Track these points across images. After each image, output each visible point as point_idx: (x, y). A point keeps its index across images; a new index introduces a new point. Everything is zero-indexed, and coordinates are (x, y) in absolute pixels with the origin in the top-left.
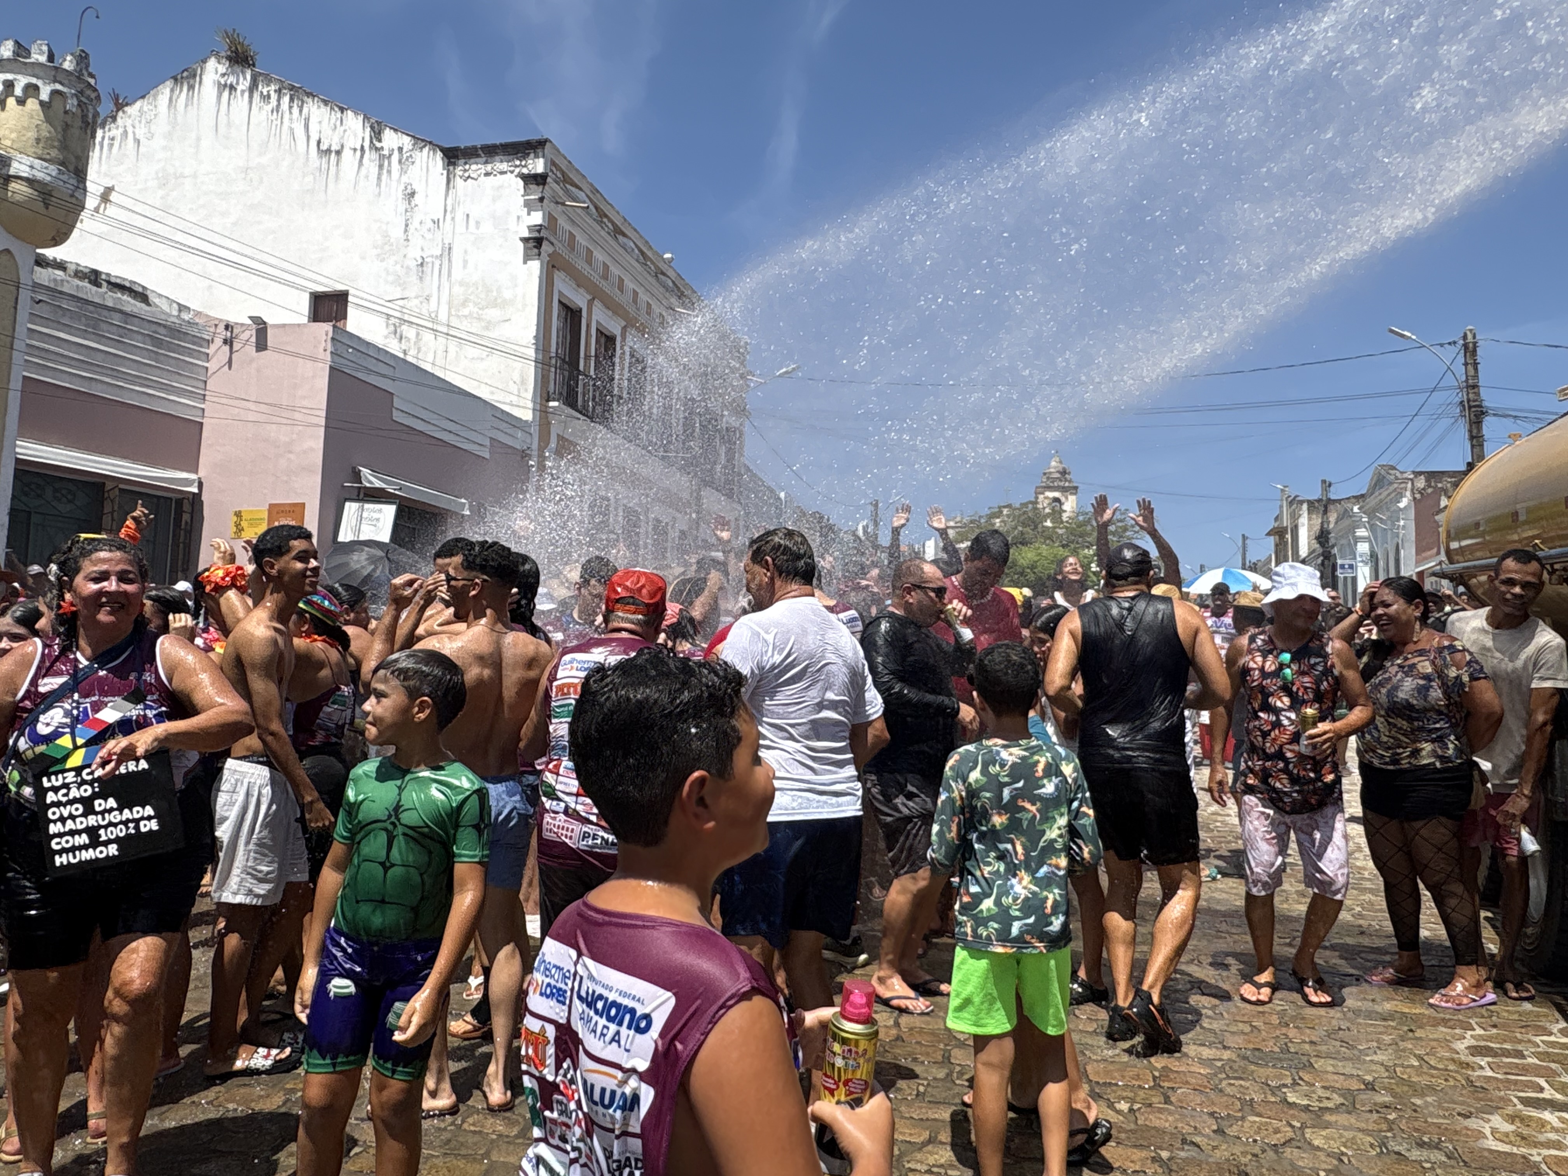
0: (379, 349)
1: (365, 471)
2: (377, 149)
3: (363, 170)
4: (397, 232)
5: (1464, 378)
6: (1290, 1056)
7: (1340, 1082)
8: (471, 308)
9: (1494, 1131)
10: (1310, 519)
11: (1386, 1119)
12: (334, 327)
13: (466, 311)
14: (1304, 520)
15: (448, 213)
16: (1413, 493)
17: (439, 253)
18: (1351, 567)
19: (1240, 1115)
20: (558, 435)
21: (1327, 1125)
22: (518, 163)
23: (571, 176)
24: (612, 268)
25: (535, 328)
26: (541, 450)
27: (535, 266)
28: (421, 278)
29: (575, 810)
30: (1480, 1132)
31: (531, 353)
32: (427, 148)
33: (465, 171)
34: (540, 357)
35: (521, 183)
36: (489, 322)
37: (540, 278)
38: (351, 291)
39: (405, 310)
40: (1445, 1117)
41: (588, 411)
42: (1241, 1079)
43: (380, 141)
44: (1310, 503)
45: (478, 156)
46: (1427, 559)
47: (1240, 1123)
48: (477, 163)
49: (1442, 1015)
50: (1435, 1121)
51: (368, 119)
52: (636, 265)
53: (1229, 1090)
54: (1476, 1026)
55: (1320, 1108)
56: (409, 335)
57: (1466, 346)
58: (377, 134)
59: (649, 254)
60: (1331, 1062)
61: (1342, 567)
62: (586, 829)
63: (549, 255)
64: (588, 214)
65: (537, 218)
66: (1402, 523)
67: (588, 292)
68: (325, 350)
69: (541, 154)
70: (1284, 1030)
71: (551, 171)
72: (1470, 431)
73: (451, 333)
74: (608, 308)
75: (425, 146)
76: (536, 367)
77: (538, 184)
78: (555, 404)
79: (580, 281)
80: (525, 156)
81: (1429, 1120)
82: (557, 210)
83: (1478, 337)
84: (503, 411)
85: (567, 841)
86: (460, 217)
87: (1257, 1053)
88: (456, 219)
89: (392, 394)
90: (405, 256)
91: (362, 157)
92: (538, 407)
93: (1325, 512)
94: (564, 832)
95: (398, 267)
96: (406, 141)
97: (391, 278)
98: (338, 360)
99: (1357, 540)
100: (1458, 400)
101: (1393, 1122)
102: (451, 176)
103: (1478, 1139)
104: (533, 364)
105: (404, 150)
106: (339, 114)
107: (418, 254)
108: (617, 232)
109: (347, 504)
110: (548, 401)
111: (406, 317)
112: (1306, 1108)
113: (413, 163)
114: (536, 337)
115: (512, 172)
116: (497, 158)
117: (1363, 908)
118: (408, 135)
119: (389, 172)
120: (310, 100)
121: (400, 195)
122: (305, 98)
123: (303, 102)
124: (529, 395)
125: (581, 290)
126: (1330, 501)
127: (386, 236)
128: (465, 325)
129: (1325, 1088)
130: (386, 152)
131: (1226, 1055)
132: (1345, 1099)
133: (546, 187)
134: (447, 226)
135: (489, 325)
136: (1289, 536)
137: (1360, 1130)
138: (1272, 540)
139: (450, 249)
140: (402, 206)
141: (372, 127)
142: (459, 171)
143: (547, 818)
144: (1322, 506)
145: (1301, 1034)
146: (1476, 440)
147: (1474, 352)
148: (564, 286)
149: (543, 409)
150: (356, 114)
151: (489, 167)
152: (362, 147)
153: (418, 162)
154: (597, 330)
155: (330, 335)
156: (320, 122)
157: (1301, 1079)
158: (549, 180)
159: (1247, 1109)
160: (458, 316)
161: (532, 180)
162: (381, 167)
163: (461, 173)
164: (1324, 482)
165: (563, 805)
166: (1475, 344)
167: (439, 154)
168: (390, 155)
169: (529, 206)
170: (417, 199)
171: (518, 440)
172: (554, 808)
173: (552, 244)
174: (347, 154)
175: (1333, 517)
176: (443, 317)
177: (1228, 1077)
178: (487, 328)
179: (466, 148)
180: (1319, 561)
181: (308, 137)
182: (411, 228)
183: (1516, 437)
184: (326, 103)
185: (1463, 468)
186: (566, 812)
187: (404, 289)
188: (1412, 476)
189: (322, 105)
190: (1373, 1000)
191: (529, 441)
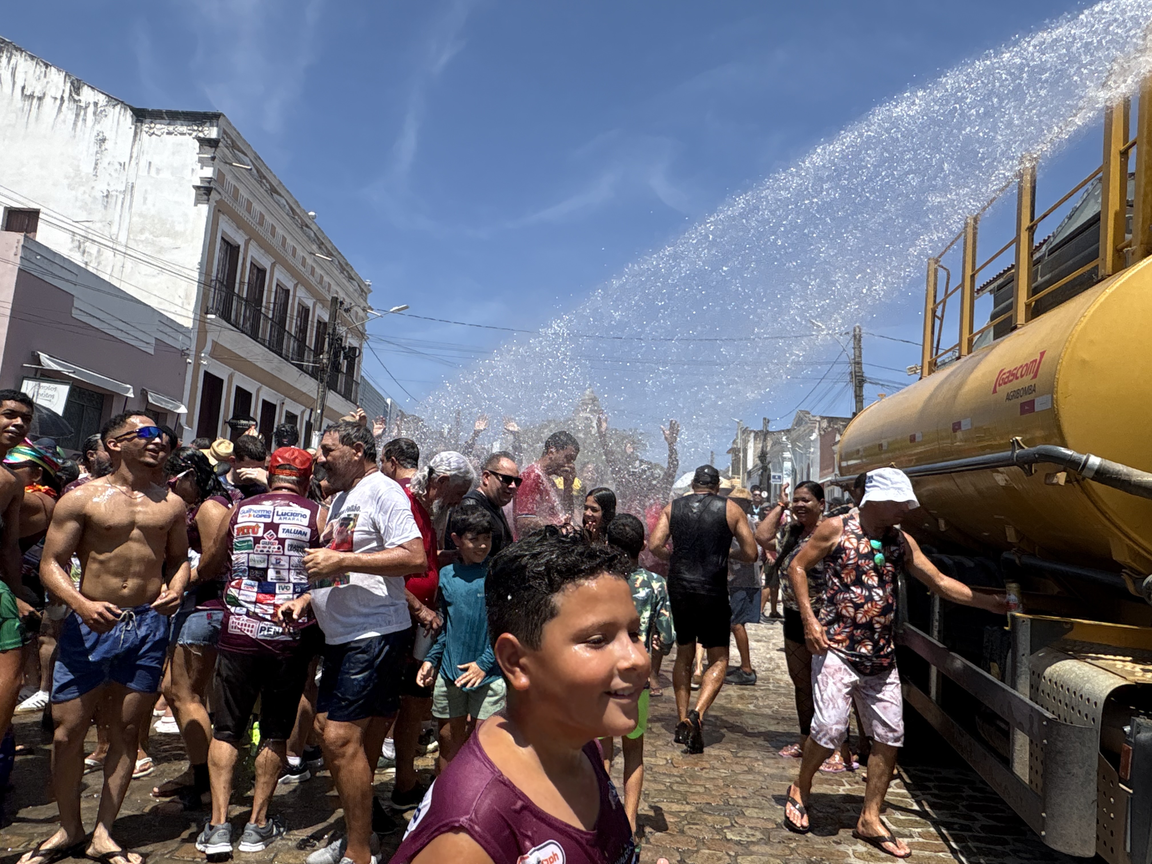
0: (64, 258)
1: (44, 357)
2: (75, 101)
3: (61, 116)
4: (87, 168)
5: (853, 357)
6: (730, 807)
7: (760, 824)
8: (147, 235)
9: (854, 852)
10: (755, 444)
11: (789, 847)
12: (25, 236)
13: (143, 237)
14: (751, 445)
15: (133, 159)
16: (819, 431)
17: (123, 189)
18: (780, 477)
19: (696, 849)
20: (213, 341)
21: (751, 854)
22: (196, 128)
23: (239, 144)
24: (266, 217)
25: (200, 256)
26: (198, 351)
27: (204, 208)
28: (105, 207)
29: (254, 613)
30: (846, 853)
31: (196, 275)
32: (119, 106)
33: (151, 128)
34: (203, 279)
35: (197, 144)
36: (162, 248)
37: (208, 218)
38: (43, 210)
39: (90, 231)
40: (825, 844)
41: (239, 324)
42: (697, 824)
43: (78, 95)
44: (756, 434)
45: (163, 118)
46: (826, 475)
47: (695, 855)
48: (161, 124)
49: (826, 777)
50: (819, 847)
51: (69, 76)
52: (287, 218)
53: (689, 833)
54: (846, 783)
55: (748, 842)
56: (91, 251)
57: (855, 336)
58: (76, 88)
59: (298, 211)
60: (756, 810)
61: (774, 477)
62: (263, 625)
63: (216, 202)
64: (250, 174)
65: (208, 172)
66: (812, 450)
67: (246, 233)
68: (16, 255)
69: (215, 124)
70: (726, 790)
71: (223, 138)
72: (855, 392)
73: (129, 252)
74: (262, 247)
75: (117, 105)
76: (198, 286)
77: (211, 147)
78: (213, 316)
79: (240, 224)
80: (202, 124)
81: (816, 846)
82: (225, 169)
83: (862, 331)
84: (168, 318)
85: (249, 634)
86: (143, 163)
87: (708, 806)
88: (140, 164)
89: (73, 296)
90: (93, 188)
91: (61, 104)
92: (198, 317)
93: (765, 440)
94: (247, 628)
95: (87, 196)
96: (102, 99)
97: (78, 204)
98: (26, 263)
99: (784, 459)
100: (849, 371)
101: (793, 849)
102: (139, 131)
103: (844, 857)
104: (197, 284)
105: (99, 106)
106: (43, 69)
107: (105, 188)
108: (273, 190)
109: (25, 382)
110: (207, 313)
111: (90, 236)
112: (739, 843)
113: (106, 116)
114: (201, 264)
115: (190, 134)
116: (179, 122)
117: (779, 707)
118: (103, 93)
119: (84, 120)
120: (18, 54)
121: (93, 140)
122: (14, 52)
123: (11, 54)
124: (192, 307)
125: (241, 232)
126: (768, 432)
127: (77, 170)
128: (141, 248)
129: (751, 828)
130: (83, 104)
131: (688, 808)
132: (764, 835)
133: (218, 150)
134: (131, 170)
135: (161, 250)
136: (741, 455)
137: (772, 855)
138: (730, 457)
139: (132, 187)
140: (95, 148)
141: (72, 83)
142: (145, 127)
143: (232, 619)
144: (763, 435)
145: (737, 792)
146: (859, 398)
147: (860, 341)
148: (226, 226)
149: (202, 319)
150: (59, 70)
151: (171, 128)
152: (62, 98)
153: (110, 116)
154: (252, 263)
155: (22, 242)
156: (26, 72)
157: (736, 822)
158: (220, 144)
159: (700, 844)
160: (135, 240)
161: (205, 142)
162: (77, 115)
163: (147, 129)
164: (765, 419)
165: (245, 610)
166: (860, 336)
167: (129, 113)
168: (86, 107)
169: (202, 162)
170: (107, 145)
171: (179, 342)
172: (237, 612)
173: (219, 193)
174: (48, 101)
175: (769, 443)
176: (122, 239)
177: (689, 823)
178: (160, 252)
179: (153, 111)
180: (760, 472)
181: (14, 83)
182: (100, 167)
183: (882, 396)
184: (32, 58)
185: (850, 416)
186: (248, 614)
187: (90, 214)
188: (819, 419)
189: (29, 59)
190: (783, 768)
191: (188, 343)
